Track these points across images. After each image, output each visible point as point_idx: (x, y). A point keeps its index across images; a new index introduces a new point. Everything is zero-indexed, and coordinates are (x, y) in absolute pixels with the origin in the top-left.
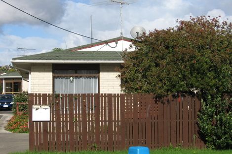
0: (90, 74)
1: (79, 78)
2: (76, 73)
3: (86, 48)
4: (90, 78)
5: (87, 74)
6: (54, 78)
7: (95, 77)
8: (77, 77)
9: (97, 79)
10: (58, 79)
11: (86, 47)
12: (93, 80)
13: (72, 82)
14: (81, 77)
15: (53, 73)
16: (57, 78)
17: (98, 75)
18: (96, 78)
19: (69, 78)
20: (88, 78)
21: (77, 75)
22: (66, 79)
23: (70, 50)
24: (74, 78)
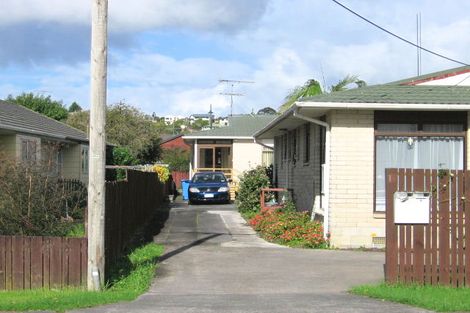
0: (447, 130)
1: (425, 140)
2: (420, 129)
3: (435, 78)
4: (448, 141)
5: (442, 131)
6: (376, 138)
7: (457, 139)
8: (420, 138)
9: (462, 142)
10: (384, 141)
11: (435, 76)
12: (453, 144)
13: (410, 147)
14: (429, 137)
15: (375, 128)
16: (380, 139)
17: (463, 133)
18: (459, 140)
19: (407, 140)
20: (442, 140)
21: (422, 133)
22: (399, 140)
23: (403, 84)
24: (414, 140)
